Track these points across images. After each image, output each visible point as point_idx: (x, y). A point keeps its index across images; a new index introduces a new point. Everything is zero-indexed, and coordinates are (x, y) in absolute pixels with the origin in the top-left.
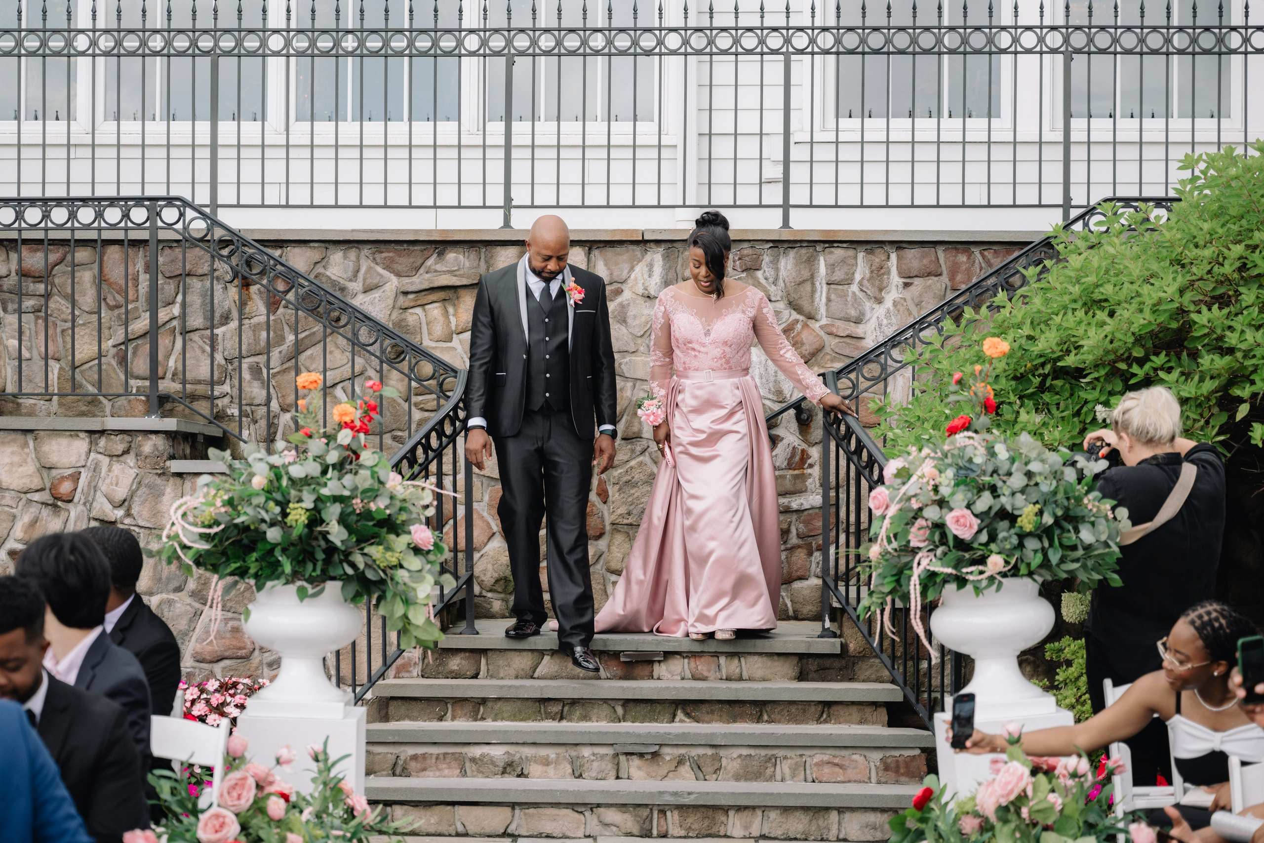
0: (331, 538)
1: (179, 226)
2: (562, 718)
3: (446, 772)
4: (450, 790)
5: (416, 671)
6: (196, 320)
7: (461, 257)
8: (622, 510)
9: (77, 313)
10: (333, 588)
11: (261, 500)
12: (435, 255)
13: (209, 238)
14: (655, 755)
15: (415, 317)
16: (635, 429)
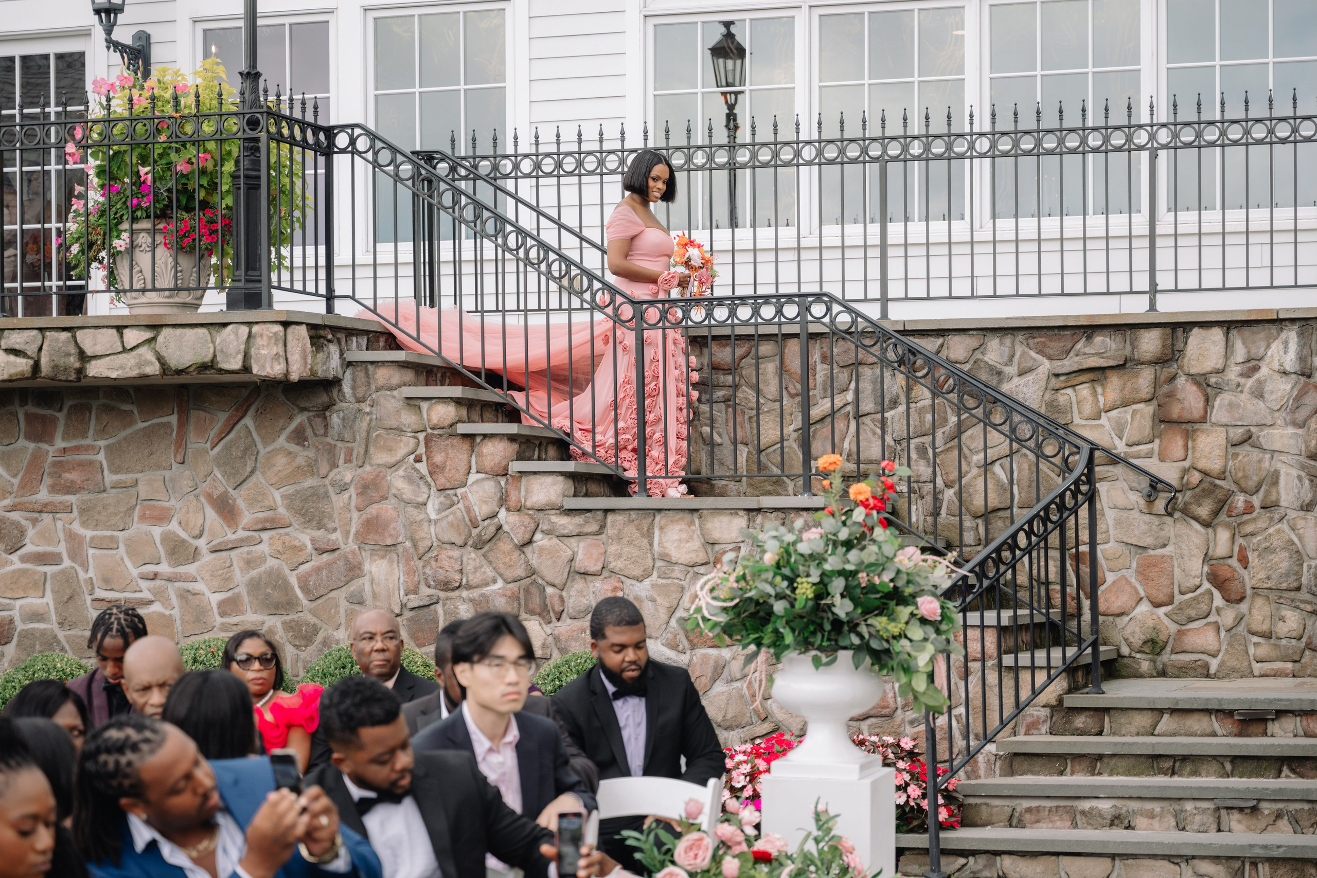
0: (835, 610)
1: (826, 320)
2: (1173, 774)
3: (1058, 823)
4: (1053, 842)
5: (1045, 728)
6: (867, 405)
7: (1108, 340)
8: (1262, 575)
9: (762, 401)
10: (845, 656)
11: (770, 575)
12: (1084, 339)
13: (853, 330)
14: (1254, 810)
15: (1066, 397)
16: (1273, 498)
